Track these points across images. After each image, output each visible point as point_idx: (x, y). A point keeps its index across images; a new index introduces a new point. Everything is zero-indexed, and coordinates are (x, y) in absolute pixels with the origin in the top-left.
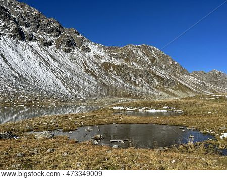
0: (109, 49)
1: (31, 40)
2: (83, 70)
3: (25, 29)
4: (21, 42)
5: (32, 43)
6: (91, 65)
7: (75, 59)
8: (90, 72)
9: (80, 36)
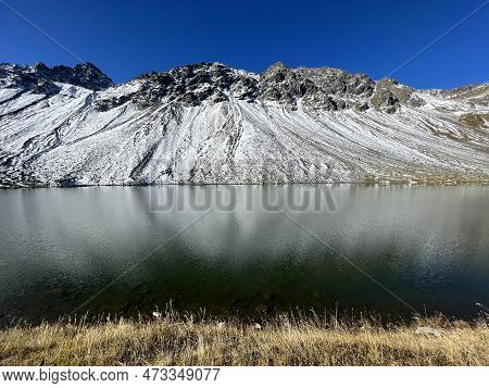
0: (454, 92)
1: (344, 107)
2: (430, 132)
3: (334, 97)
4: (336, 112)
5: (346, 111)
6: (441, 124)
7: (408, 119)
8: (442, 134)
9: (400, 86)
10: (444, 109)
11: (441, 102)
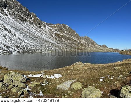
0: (49, 25)
1: (26, 21)
2: (52, 37)
5: (28, 23)
7: (46, 31)
8: (55, 38)
10: (51, 30)
11: (50, 28)
